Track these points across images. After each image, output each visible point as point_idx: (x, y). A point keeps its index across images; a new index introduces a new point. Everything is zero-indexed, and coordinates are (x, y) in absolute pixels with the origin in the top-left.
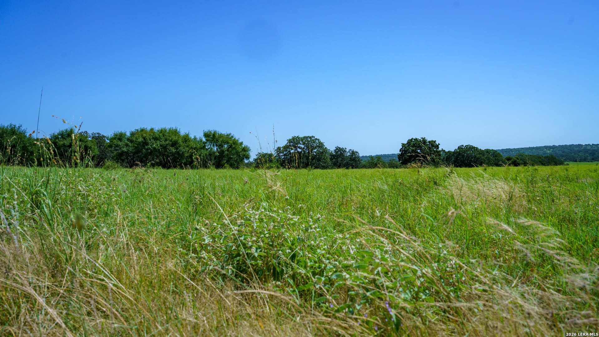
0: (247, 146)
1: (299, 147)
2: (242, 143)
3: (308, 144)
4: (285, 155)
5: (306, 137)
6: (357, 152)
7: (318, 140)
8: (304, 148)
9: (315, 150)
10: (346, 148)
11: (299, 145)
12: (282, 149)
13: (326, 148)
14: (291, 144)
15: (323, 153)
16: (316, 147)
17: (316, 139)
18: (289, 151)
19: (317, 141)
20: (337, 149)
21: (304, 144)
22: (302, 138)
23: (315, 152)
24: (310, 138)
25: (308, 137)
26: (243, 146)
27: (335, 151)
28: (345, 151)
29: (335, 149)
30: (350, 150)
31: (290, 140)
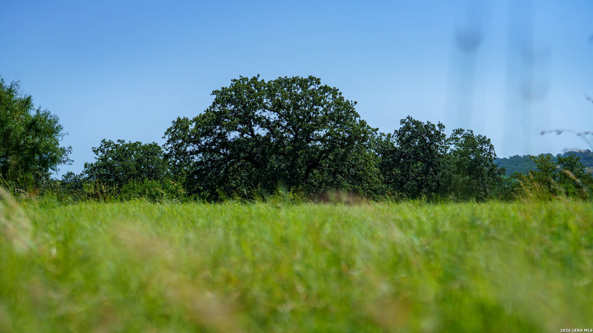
0: (46, 114)
1: (259, 120)
2: (27, 103)
3: (296, 107)
4: (202, 150)
5: (286, 81)
6: (484, 141)
7: (335, 92)
8: (278, 124)
9: (322, 133)
10: (441, 126)
11: (258, 113)
12: (192, 127)
13: (363, 123)
14: (230, 107)
15: (350, 141)
16: (324, 120)
17: (326, 89)
18: (222, 136)
19: (329, 98)
20: (407, 128)
21: (277, 107)
22: (269, 85)
23: (322, 140)
24: (303, 83)
25: (294, 80)
26: (32, 113)
27: (400, 134)
28: (439, 136)
29: (399, 127)
30: (459, 131)
31: (224, 91)
